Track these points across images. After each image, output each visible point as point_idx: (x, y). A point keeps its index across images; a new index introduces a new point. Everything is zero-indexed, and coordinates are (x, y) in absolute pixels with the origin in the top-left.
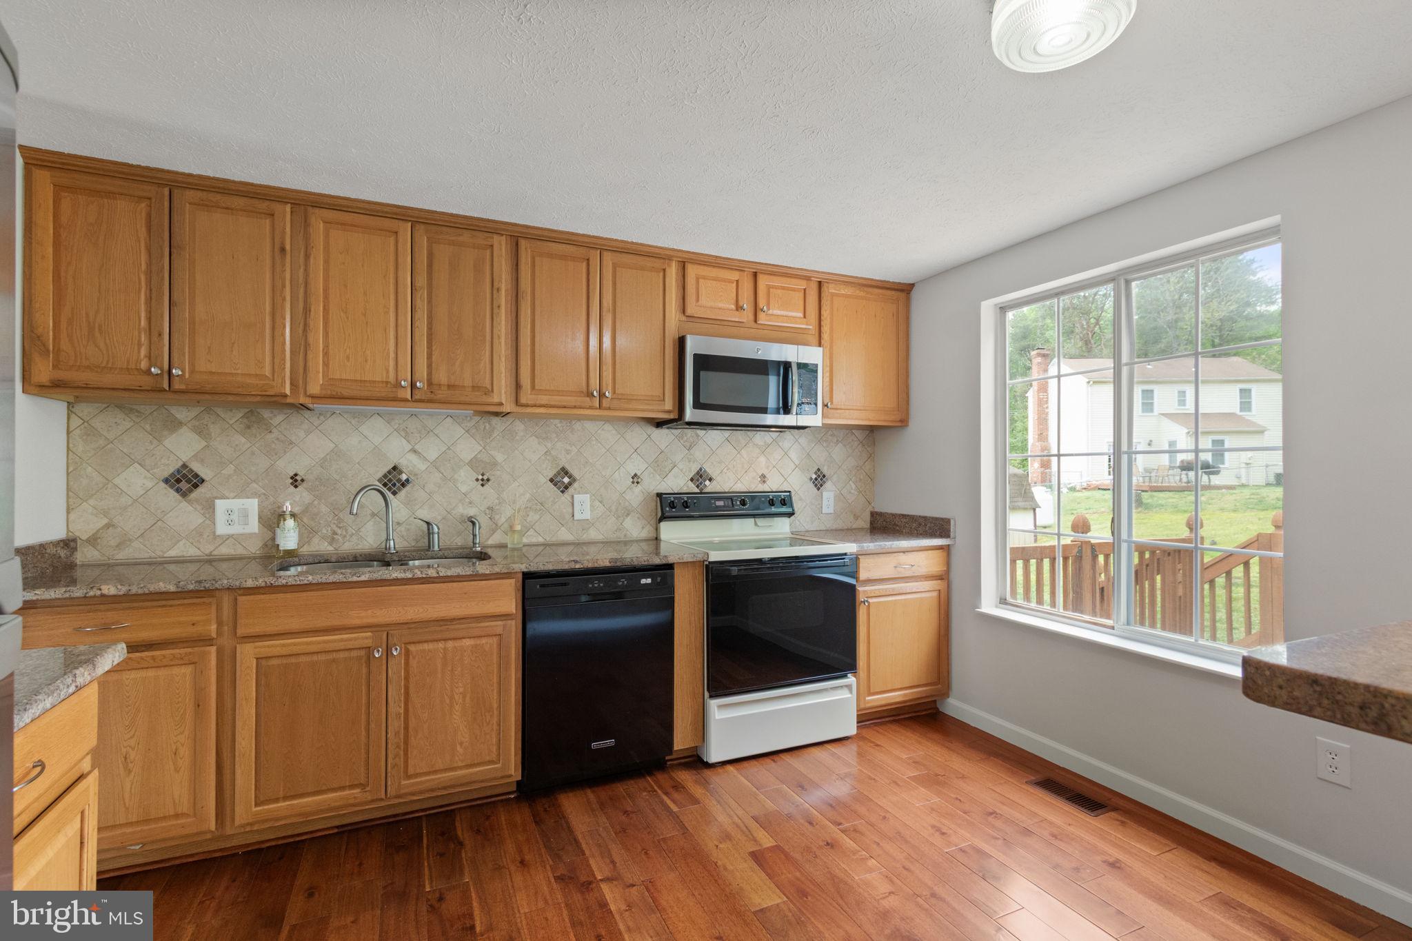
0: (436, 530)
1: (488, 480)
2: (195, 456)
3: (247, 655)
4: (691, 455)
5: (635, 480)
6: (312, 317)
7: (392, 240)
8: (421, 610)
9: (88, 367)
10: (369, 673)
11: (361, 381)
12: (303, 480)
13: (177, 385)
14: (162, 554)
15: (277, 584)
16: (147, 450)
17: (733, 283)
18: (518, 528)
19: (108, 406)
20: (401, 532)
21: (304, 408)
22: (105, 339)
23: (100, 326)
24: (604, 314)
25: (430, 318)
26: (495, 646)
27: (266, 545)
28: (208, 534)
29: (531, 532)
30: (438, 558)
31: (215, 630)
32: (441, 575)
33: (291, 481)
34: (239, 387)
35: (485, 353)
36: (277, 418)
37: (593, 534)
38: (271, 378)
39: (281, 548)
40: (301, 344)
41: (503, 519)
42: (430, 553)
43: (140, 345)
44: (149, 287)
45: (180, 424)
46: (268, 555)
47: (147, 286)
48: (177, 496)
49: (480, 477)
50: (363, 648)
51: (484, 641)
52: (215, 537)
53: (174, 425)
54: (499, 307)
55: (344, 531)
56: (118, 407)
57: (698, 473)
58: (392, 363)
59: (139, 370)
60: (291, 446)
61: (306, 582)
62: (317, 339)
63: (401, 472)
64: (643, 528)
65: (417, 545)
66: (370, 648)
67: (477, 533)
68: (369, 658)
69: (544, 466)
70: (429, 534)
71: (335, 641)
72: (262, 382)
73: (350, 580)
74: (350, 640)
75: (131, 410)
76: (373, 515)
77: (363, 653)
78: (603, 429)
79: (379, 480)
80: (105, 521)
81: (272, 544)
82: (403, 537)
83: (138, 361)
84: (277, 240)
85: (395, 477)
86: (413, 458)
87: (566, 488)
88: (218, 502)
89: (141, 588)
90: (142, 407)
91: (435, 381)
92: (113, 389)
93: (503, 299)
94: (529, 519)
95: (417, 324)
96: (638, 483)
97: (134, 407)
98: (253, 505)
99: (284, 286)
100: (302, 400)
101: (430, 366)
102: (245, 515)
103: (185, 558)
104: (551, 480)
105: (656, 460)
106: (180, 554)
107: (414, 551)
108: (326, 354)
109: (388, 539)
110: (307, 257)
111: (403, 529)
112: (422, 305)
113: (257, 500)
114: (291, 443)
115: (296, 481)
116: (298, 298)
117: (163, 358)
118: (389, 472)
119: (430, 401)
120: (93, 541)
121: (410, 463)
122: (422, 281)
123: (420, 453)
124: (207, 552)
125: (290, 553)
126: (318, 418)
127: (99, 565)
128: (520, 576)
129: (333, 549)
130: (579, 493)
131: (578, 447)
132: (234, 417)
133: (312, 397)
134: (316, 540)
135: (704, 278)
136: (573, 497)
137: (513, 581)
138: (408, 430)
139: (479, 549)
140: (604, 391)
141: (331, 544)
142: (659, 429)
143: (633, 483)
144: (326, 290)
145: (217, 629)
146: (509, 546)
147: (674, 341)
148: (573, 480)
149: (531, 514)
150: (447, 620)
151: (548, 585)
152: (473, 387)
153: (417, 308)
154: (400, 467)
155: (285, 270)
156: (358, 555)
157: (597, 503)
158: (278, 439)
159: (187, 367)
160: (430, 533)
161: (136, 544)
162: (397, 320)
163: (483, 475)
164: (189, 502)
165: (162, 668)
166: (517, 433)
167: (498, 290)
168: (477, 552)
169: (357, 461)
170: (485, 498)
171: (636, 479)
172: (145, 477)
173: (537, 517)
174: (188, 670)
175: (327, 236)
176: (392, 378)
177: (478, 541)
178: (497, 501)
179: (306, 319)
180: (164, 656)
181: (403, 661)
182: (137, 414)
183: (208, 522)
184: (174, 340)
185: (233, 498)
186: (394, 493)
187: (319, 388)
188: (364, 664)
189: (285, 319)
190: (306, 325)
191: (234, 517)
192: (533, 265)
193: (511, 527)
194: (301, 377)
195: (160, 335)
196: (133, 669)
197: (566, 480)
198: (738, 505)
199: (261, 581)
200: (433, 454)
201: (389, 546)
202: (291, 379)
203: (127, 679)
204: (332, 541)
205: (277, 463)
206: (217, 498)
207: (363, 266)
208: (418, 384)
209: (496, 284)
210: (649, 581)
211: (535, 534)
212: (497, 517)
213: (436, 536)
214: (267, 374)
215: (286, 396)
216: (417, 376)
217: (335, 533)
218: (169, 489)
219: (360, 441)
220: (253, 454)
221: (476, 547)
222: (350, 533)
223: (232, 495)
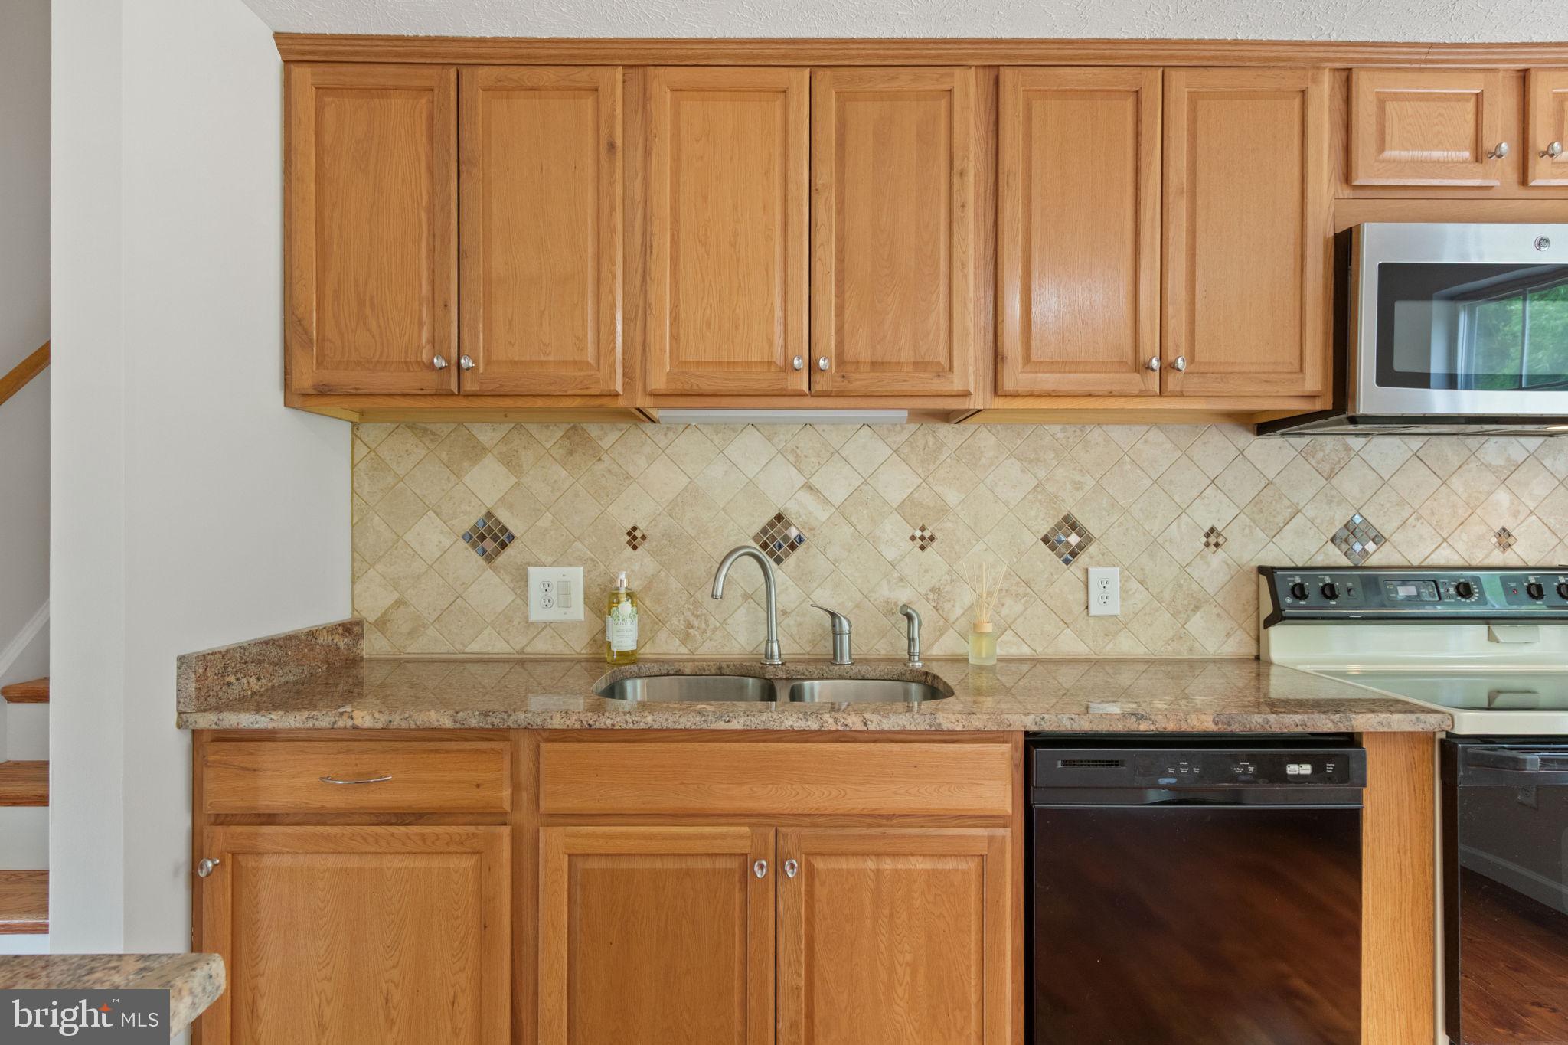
0: (846, 627)
1: (932, 539)
2: (502, 499)
3: (555, 843)
4: (1333, 488)
5: (1212, 540)
6: (654, 257)
7: (778, 104)
8: (834, 793)
9: (358, 363)
10: (745, 903)
11: (729, 363)
12: (644, 538)
13: (469, 386)
14: (461, 647)
15: (598, 726)
16: (443, 490)
17: (1468, 100)
18: (988, 628)
19: (397, 427)
20: (789, 626)
21: (644, 418)
22: (378, 318)
23: (372, 298)
24: (1171, 198)
25: (841, 240)
26: (973, 877)
27: (595, 641)
28: (518, 620)
29: (1008, 636)
30: (850, 678)
31: (509, 798)
32: (872, 727)
33: (628, 538)
34: (551, 384)
35: (938, 297)
36: (607, 436)
37: (1126, 645)
38: (596, 366)
39: (614, 649)
40: (638, 306)
41: (958, 611)
42: (837, 668)
43: (421, 324)
44: (431, 232)
45: (484, 449)
46: (597, 656)
47: (429, 230)
48: (481, 561)
49: (918, 534)
50: (735, 855)
51: (950, 864)
52: (528, 624)
53: (476, 451)
54: (963, 206)
55: (703, 622)
56: (409, 427)
57: (1346, 526)
58: (778, 328)
59: (419, 363)
60: (628, 482)
61: (642, 726)
62: (662, 291)
63: (789, 525)
64: (1228, 636)
65: (813, 652)
66: (746, 855)
67: (916, 636)
68: (744, 874)
69: (1033, 513)
70: (834, 633)
71: (689, 837)
72: (583, 373)
73: (713, 726)
74: (714, 837)
75: (425, 430)
76: (747, 597)
77: (734, 864)
78: (1146, 442)
79: (756, 538)
80: (396, 596)
81: (600, 640)
82: (791, 636)
83: (419, 349)
84: (604, 131)
85: (779, 532)
86: (806, 498)
87: (1074, 554)
88: (531, 569)
89: (406, 719)
90: (438, 425)
91: (849, 355)
92: (390, 395)
93: (971, 190)
94: (1005, 611)
95: (818, 253)
96: (1217, 545)
97: (429, 427)
98: (576, 575)
99: (613, 209)
100: (641, 402)
101: (840, 330)
102: (566, 591)
103: (490, 656)
104: (1046, 540)
105: (1256, 500)
106: (484, 650)
107: (809, 661)
108: (675, 320)
109: (769, 641)
110: (647, 154)
111: (792, 623)
112: (826, 216)
113: (582, 568)
114: (628, 477)
115: (635, 538)
116: (634, 227)
117: (450, 342)
118: (771, 525)
119: (841, 394)
120: (382, 624)
121: (804, 510)
122: (826, 174)
123: (818, 491)
124: (518, 647)
125: (627, 657)
126: (665, 435)
127: (387, 661)
128: (1021, 739)
129: (687, 651)
130: (1099, 565)
131: (1098, 477)
132: (551, 437)
133: (655, 395)
134: (663, 635)
135: (1396, 97)
136: (1087, 571)
137: (1006, 748)
138: (798, 451)
139: (919, 665)
140: (1171, 358)
141: (684, 643)
142: (1261, 437)
143: (1207, 545)
144: (675, 209)
145: (512, 794)
146: (972, 661)
147: (1326, 241)
148: (1087, 538)
149: (1008, 601)
150: (880, 816)
151: (1079, 763)
152: (916, 364)
153: (819, 224)
154: (787, 515)
155: (615, 181)
156: (724, 665)
157: (1134, 585)
158: (609, 471)
159: (481, 355)
160: (836, 632)
161: (431, 632)
162: (786, 249)
163: (923, 529)
164: (495, 570)
165: (436, 856)
166: (982, 452)
167: (962, 174)
168: (918, 671)
169: (721, 506)
170: (926, 571)
171: (1213, 537)
172: (442, 532)
173: (1018, 608)
174: (467, 863)
175: (676, 114)
176: (778, 357)
177: (917, 651)
178: (947, 576)
179: (645, 263)
180: (438, 836)
181: (803, 888)
182: (431, 437)
183: (519, 601)
184: (465, 314)
185: (550, 566)
186: (779, 561)
187: (664, 379)
188: (737, 886)
189: (614, 265)
190: (645, 272)
191: (553, 594)
192: (1029, 118)
193: (975, 626)
194: (639, 358)
195: (446, 306)
196: (397, 853)
197: (1074, 539)
198: (1450, 597)
199: (574, 718)
200: (838, 493)
201: (772, 652)
202: (624, 367)
203: (389, 869)
204: (686, 638)
205: (610, 509)
206: (529, 564)
207: (731, 159)
208: (822, 363)
209: (957, 163)
210: (1306, 769)
211: (1016, 639)
212: (947, 606)
213: (846, 638)
214: (590, 360)
215: (617, 395)
216: (818, 348)
217: (690, 626)
218: (470, 549)
219: (726, 472)
220: (577, 495)
221: (914, 661)
222: (711, 626)
223: (550, 560)
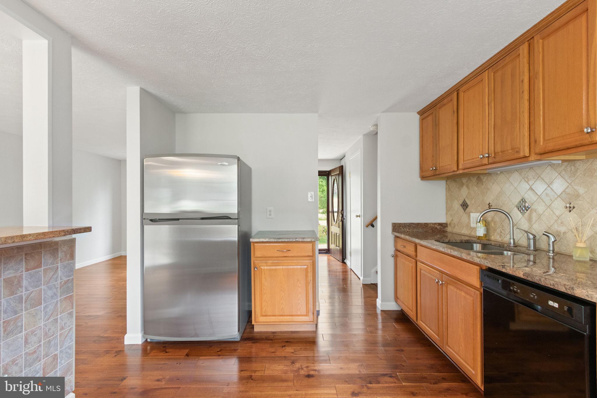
1: (574, 207)
2: (467, 196)
9: (426, 171)
11: (472, 159)
14: (461, 231)
16: (458, 194)
23: (427, 158)
28: (469, 226)
33: (488, 206)
36: (485, 178)
38: (452, 165)
45: (464, 184)
48: (463, 211)
49: (568, 206)
52: (471, 228)
56: (453, 180)
58: (481, 147)
62: (461, 144)
63: (525, 202)
67: (551, 244)
71: (432, 271)
72: (450, 167)
79: (516, 206)
80: (452, 218)
85: (523, 204)
86: (530, 193)
88: (471, 214)
90: (458, 179)
91: (496, 151)
95: (489, 122)
101: (494, 143)
106: (464, 233)
108: (464, 150)
109: (510, 239)
112: (491, 111)
114: (488, 189)
115: (490, 206)
117: (435, 164)
118: (520, 202)
119: (494, 163)
120: (450, 225)
121: (530, 197)
122: (491, 98)
123: (534, 190)
124: (469, 232)
126: (496, 176)
127: (451, 233)
129: (501, 240)
132: (475, 179)
134: (495, 234)
138: (528, 177)
144: (464, 122)
152: (512, 149)
154: (525, 199)
155: (454, 120)
158: (485, 187)
159: (438, 166)
161: (457, 227)
162: (482, 124)
163: (570, 204)
164: (466, 213)
169: (508, 196)
172: (458, 204)
175: (464, 98)
177: (552, 249)
178: (580, 223)
182: (457, 182)
183: (469, 221)
185: (474, 213)
186: (523, 214)
192: (543, 49)
195: (434, 157)
200: (540, 191)
201: (511, 242)
204: (501, 236)
205: (485, 198)
206: (471, 212)
209: (521, 78)
210: (556, 305)
214: (451, 163)
215: (456, 171)
216: (490, 150)
217: (501, 232)
218: (462, 208)
219: (509, 186)
220: (479, 194)
221: (550, 253)
222: (506, 233)
223: (474, 211)
